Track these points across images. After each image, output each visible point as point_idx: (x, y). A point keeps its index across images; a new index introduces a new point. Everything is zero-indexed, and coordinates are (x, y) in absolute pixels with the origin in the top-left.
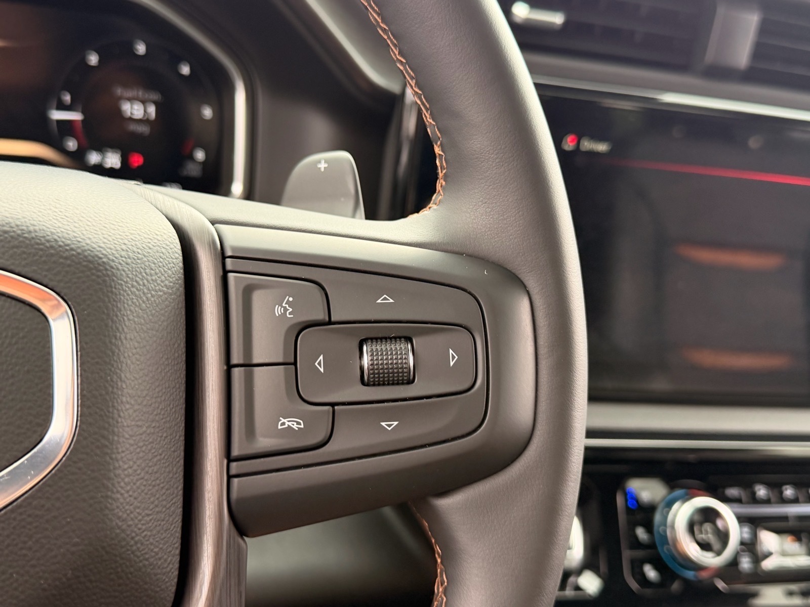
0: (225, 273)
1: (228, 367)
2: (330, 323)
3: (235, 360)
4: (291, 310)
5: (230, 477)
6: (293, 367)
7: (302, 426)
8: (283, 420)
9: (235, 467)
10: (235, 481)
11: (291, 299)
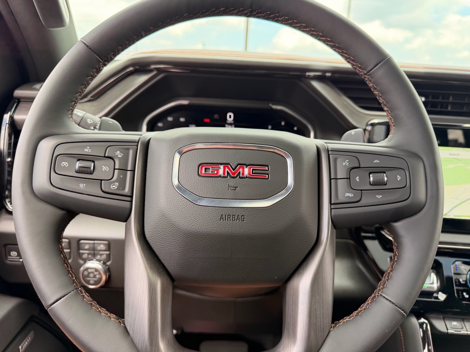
0: (329, 155)
1: (330, 179)
2: (360, 167)
3: (332, 177)
4: (348, 163)
5: (331, 209)
6: (349, 180)
7: (352, 196)
8: (347, 194)
9: (333, 206)
10: (333, 210)
11: (348, 161)
